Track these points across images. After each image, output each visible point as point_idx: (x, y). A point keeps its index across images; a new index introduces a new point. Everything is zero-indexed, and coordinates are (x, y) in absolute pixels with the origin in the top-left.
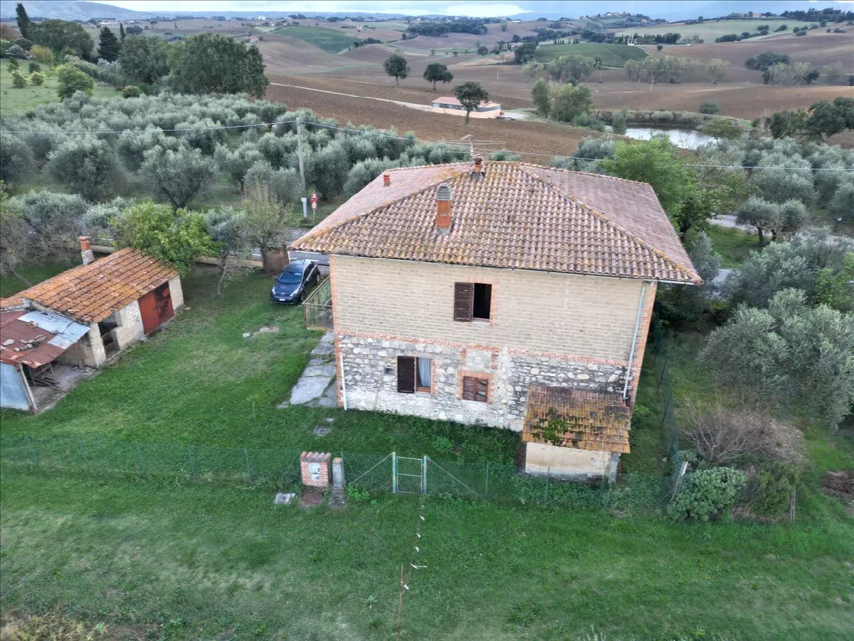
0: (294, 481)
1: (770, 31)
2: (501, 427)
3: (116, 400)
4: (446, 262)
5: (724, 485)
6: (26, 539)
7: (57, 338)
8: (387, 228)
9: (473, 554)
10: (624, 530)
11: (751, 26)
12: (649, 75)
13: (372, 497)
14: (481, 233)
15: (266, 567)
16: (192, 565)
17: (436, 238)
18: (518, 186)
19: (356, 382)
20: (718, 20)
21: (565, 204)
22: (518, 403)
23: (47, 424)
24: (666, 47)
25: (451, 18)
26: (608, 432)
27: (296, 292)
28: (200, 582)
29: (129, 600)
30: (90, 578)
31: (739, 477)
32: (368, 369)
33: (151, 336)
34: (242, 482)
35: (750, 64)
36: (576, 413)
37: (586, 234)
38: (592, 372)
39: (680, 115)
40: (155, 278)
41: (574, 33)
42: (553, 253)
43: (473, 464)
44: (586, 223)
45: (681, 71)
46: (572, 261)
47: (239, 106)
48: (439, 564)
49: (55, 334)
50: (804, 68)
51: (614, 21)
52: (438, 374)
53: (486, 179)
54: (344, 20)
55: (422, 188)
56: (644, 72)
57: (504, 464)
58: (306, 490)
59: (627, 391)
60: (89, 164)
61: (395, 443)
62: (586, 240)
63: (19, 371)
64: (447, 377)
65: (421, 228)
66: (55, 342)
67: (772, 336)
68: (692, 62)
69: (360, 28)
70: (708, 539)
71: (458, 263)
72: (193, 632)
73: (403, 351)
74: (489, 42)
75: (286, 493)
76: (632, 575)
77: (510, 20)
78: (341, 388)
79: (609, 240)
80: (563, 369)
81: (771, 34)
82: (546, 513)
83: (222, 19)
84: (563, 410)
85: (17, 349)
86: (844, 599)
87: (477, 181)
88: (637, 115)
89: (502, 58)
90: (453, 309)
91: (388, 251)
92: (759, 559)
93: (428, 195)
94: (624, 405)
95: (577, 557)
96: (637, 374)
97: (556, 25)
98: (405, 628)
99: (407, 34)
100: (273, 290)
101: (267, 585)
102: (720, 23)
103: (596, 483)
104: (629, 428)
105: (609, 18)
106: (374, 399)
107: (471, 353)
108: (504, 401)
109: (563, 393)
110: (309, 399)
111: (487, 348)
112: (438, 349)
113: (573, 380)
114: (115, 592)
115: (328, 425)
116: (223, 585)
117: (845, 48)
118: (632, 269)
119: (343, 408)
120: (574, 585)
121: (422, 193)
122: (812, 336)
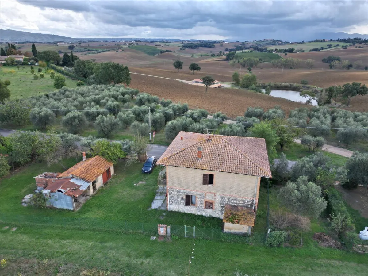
0: (156, 233)
1: (332, 47)
2: (217, 217)
3: (99, 207)
4: (200, 169)
5: (280, 236)
6: (82, 249)
7: (81, 187)
8: (183, 157)
9: (208, 255)
10: (252, 249)
11: (324, 45)
12: (281, 65)
13: (179, 238)
14: (210, 160)
15: (150, 257)
16: (130, 256)
17: (197, 161)
18: (221, 144)
19: (173, 202)
20: (310, 42)
21: (235, 150)
22: (222, 210)
23: (79, 214)
24: (289, 54)
25: (200, 41)
26: (248, 220)
27: (150, 169)
28: (133, 261)
29: (114, 266)
30: (102, 259)
31: (285, 233)
32: (176, 198)
33: (105, 185)
34: (140, 233)
35: (324, 61)
36: (239, 213)
37: (240, 161)
38: (244, 201)
39: (293, 85)
40: (107, 166)
41: (251, 48)
42: (231, 167)
43: (208, 229)
44: (241, 157)
45: (295, 64)
46: (236, 170)
47: (122, 91)
48: (199, 257)
49: (80, 186)
50: (346, 63)
51: (267, 42)
52: (198, 201)
53: (212, 142)
54: (156, 42)
55: (193, 144)
56: (279, 64)
57: (218, 229)
58: (159, 236)
59: (254, 207)
60: (77, 121)
61: (185, 222)
62: (240, 163)
63: (72, 198)
64: (200, 201)
65: (193, 158)
66: (80, 188)
67: (296, 191)
68: (299, 60)
69: (163, 46)
70: (276, 252)
71: (204, 169)
72: (133, 274)
73: (187, 193)
74: (216, 51)
75: (154, 236)
76: (253, 262)
77: (224, 42)
78: (168, 204)
79: (247, 163)
80: (235, 200)
81: (333, 48)
82: (230, 244)
83: (107, 42)
84: (235, 212)
85: (71, 191)
86: (312, 269)
87: (209, 142)
88: (275, 85)
89: (221, 58)
90: (202, 181)
91: (184, 165)
92: (290, 258)
93: (195, 147)
94: (253, 211)
95: (238, 256)
96: (257, 202)
97: (243, 44)
98: (190, 274)
99: (182, 48)
100: (143, 169)
101: (151, 262)
102: (311, 43)
103: (245, 235)
104: (254, 219)
105: (265, 41)
106: (178, 207)
107: (208, 194)
108: (218, 209)
109: (235, 207)
110: (157, 207)
111: (212, 193)
112: (198, 193)
113: (238, 203)
114: (109, 264)
115: (164, 216)
116: (139, 262)
117: (363, 54)
118: (253, 173)
119: (168, 210)
120: (237, 264)
121: (193, 146)
122: (307, 192)
